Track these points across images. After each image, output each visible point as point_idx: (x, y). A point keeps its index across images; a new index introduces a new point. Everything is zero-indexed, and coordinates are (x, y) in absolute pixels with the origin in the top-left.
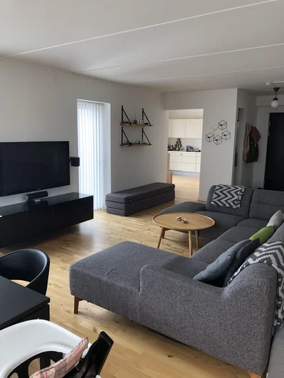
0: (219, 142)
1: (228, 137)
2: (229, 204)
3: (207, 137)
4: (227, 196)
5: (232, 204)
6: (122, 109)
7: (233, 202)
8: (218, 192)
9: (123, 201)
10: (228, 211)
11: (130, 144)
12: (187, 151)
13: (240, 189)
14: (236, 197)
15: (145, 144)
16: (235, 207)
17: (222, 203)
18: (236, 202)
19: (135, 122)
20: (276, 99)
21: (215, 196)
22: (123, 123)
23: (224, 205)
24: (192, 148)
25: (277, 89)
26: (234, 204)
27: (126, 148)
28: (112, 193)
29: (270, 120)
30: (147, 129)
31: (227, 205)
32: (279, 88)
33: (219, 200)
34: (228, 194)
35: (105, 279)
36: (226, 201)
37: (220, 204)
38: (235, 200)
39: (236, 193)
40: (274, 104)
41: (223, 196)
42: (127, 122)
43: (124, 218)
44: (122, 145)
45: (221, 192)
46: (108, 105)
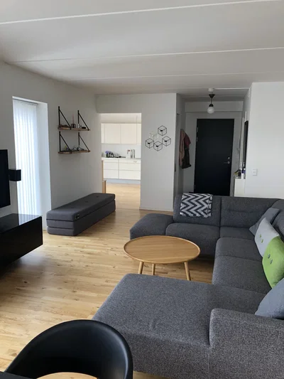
0: (159, 148)
1: (168, 143)
2: (200, 214)
3: (147, 143)
4: (196, 206)
5: (202, 213)
6: (59, 110)
7: (203, 211)
8: (185, 201)
9: (70, 218)
10: (199, 221)
11: (70, 151)
12: (107, 157)
13: (208, 197)
14: (206, 206)
15: (83, 150)
16: (205, 216)
17: (192, 213)
18: (206, 211)
19: (73, 126)
20: (211, 105)
21: (183, 206)
22: (60, 126)
23: (195, 215)
24: (112, 154)
25: (212, 96)
26: (205, 213)
27: (67, 155)
28: (53, 209)
29: (197, 126)
30: (83, 133)
31: (198, 215)
32: (214, 95)
33: (188, 210)
34: (196, 203)
35: (152, 335)
36: (196, 210)
37: (190, 214)
38: (205, 209)
39: (204, 201)
40: (210, 110)
41: (191, 206)
42: (66, 126)
43: (74, 239)
44: (61, 152)
45: (189, 201)
46: (45, 106)
